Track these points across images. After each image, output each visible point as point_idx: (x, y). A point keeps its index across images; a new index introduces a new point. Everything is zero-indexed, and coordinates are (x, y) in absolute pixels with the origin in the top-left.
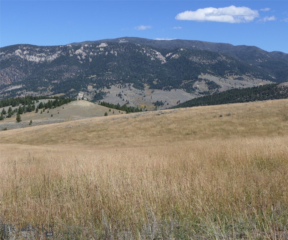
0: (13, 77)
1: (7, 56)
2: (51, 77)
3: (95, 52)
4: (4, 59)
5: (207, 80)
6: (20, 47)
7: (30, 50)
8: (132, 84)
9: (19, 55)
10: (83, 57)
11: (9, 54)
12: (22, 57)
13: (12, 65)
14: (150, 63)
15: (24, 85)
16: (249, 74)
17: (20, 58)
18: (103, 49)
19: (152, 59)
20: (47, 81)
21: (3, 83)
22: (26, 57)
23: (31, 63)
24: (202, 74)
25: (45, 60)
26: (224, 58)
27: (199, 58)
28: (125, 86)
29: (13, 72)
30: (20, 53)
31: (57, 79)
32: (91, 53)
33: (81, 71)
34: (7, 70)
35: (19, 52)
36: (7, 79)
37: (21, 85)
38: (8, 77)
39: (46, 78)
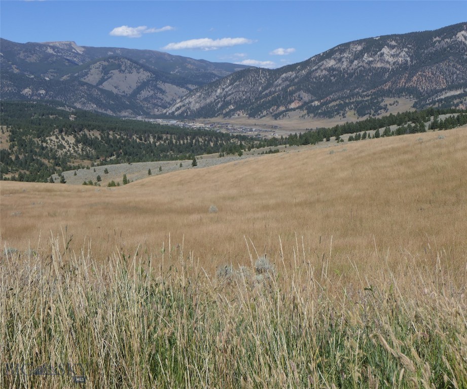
0: (450, 77)
1: (443, 43)
4: (439, 49)
9: (464, 40)
11: (447, 40)
13: (450, 58)
17: (465, 44)
21: (434, 86)
29: (451, 68)
30: (465, 37)
34: (442, 65)
35: (463, 35)
36: (440, 80)
37: (462, 89)
38: (442, 77)
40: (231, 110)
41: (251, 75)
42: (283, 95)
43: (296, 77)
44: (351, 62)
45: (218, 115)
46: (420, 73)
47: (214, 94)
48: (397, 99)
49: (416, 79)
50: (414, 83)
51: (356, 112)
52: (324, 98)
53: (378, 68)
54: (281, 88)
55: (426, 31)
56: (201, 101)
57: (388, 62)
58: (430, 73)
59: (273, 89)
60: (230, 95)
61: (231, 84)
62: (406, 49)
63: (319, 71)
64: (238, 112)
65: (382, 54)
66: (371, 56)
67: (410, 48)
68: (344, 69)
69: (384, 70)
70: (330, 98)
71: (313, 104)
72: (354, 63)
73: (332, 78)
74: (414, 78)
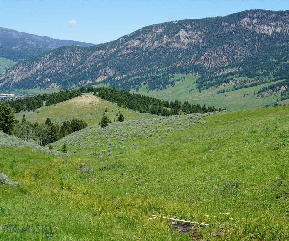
0: (232, 57)
1: (229, 27)
2: (282, 55)
4: (226, 32)
6: (250, 14)
7: (261, 18)
9: (246, 26)
11: (233, 25)
12: (250, 28)
13: (233, 40)
15: (241, 68)
17: (247, 29)
20: (274, 62)
22: (255, 27)
23: (260, 35)
25: (281, 31)
29: (233, 49)
30: (248, 23)
34: (226, 47)
35: (246, 21)
36: (224, 60)
37: (237, 68)
38: (225, 57)
39: (274, 57)
40: (47, 83)
41: (68, 52)
42: (92, 70)
43: (106, 54)
44: (153, 42)
45: (36, 87)
46: (207, 53)
47: (34, 68)
48: (184, 75)
49: (203, 58)
50: (201, 62)
51: (148, 87)
52: (126, 73)
53: (175, 48)
54: (92, 64)
55: (217, 17)
56: (23, 74)
57: (183, 43)
58: (215, 53)
59: (85, 65)
60: (48, 69)
61: (50, 59)
62: (199, 33)
63: (125, 49)
64: (52, 85)
65: (179, 36)
66: (169, 38)
67: (203, 31)
68: (146, 49)
69: (180, 50)
70: (131, 73)
71: (116, 78)
72: (155, 44)
73: (136, 56)
74: (201, 58)
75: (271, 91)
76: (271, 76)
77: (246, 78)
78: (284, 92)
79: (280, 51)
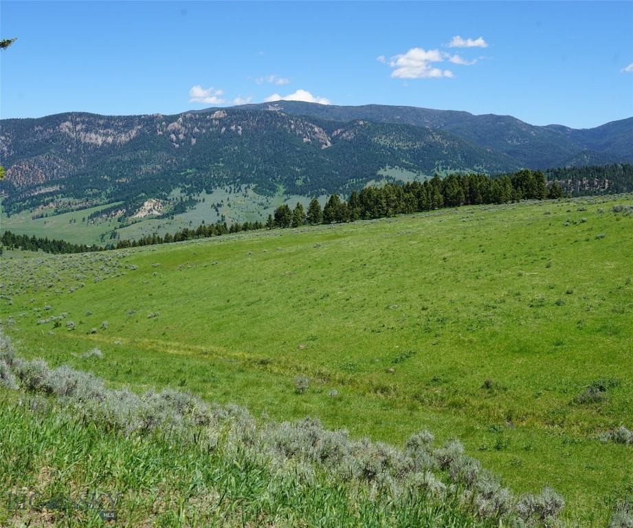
0: (50, 172)
1: (45, 133)
2: (116, 172)
3: (203, 127)
4: (40, 140)
5: (391, 178)
6: (71, 118)
7: (87, 123)
8: (253, 186)
9: (68, 132)
10: (181, 137)
11: (50, 130)
12: (73, 135)
13: (51, 150)
14: (298, 147)
15: (63, 187)
16: (480, 167)
17: (69, 136)
18: (217, 122)
19: (305, 140)
20: (106, 180)
22: (79, 135)
23: (87, 145)
24: (387, 167)
25: (113, 141)
26: (438, 138)
27: (392, 138)
28: (240, 189)
29: (51, 162)
30: (70, 129)
31: (127, 175)
32: (196, 130)
33: (172, 162)
34: (42, 158)
35: (67, 126)
36: (39, 175)
37: (59, 186)
38: (41, 171)
39: (106, 174)
46: (15, 166)
49: (11, 172)
50: (8, 177)
55: (28, 119)
58: (27, 166)
67: (9, 136)
75: (104, 216)
76: (103, 197)
77: (71, 199)
78: (121, 218)
79: (112, 166)
